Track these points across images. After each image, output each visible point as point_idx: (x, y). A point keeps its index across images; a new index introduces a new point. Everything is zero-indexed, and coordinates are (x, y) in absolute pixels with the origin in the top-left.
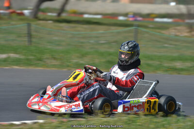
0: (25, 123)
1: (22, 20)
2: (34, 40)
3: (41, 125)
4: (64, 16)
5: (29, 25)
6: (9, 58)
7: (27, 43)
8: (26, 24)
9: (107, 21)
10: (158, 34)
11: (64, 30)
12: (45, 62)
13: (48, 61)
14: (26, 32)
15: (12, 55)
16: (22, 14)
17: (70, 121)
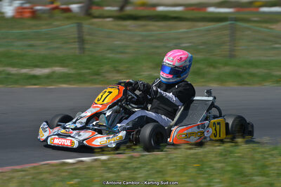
0: (82, 161)
1: (68, 18)
2: (87, 46)
3: (103, 162)
4: (129, 9)
5: (80, 26)
6: (53, 72)
7: (77, 52)
8: (75, 25)
9: (190, 15)
10: (265, 30)
11: (129, 30)
12: (104, 77)
13: (109, 76)
14: (76, 36)
15: (58, 69)
16: (68, 10)
17: (143, 156)
